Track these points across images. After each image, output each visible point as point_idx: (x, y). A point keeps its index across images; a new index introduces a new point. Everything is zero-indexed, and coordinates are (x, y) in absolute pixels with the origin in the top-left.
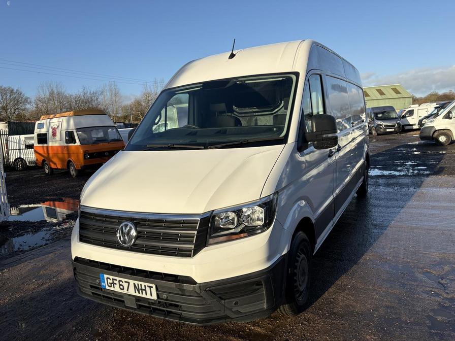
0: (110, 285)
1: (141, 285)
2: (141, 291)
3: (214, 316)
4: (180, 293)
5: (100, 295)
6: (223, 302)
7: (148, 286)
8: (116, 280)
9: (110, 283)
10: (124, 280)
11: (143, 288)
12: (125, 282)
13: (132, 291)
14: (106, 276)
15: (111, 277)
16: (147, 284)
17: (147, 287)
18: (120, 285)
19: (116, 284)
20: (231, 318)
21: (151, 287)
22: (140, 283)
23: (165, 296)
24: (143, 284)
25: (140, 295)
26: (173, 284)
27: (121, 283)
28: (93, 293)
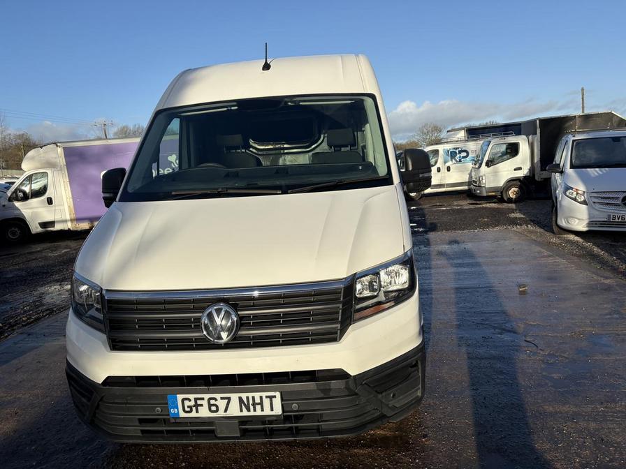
0: (187, 409)
1: (253, 398)
2: (252, 407)
3: (368, 419)
4: (322, 395)
5: (162, 432)
6: (380, 396)
7: (267, 397)
8: (203, 399)
9: (188, 407)
10: (218, 396)
11: (258, 400)
12: (222, 398)
13: (235, 410)
14: (180, 397)
15: (192, 397)
16: (264, 394)
17: (264, 398)
18: (210, 405)
19: (202, 405)
20: (388, 417)
21: (271, 398)
22: (250, 395)
23: (295, 406)
24: (257, 395)
25: (252, 413)
26: (311, 385)
27: (213, 402)
28: (143, 432)
